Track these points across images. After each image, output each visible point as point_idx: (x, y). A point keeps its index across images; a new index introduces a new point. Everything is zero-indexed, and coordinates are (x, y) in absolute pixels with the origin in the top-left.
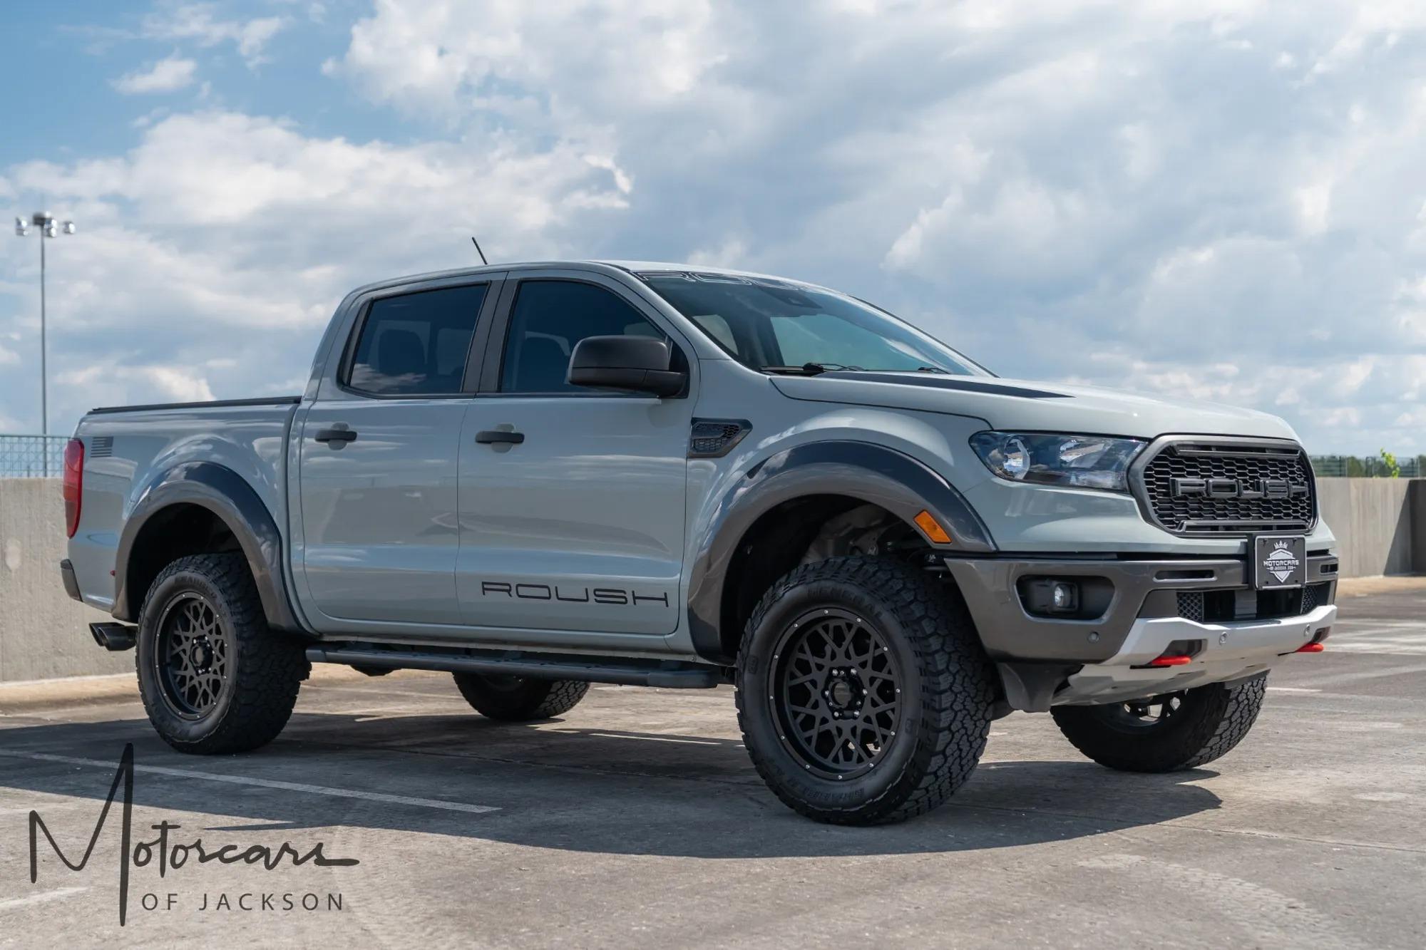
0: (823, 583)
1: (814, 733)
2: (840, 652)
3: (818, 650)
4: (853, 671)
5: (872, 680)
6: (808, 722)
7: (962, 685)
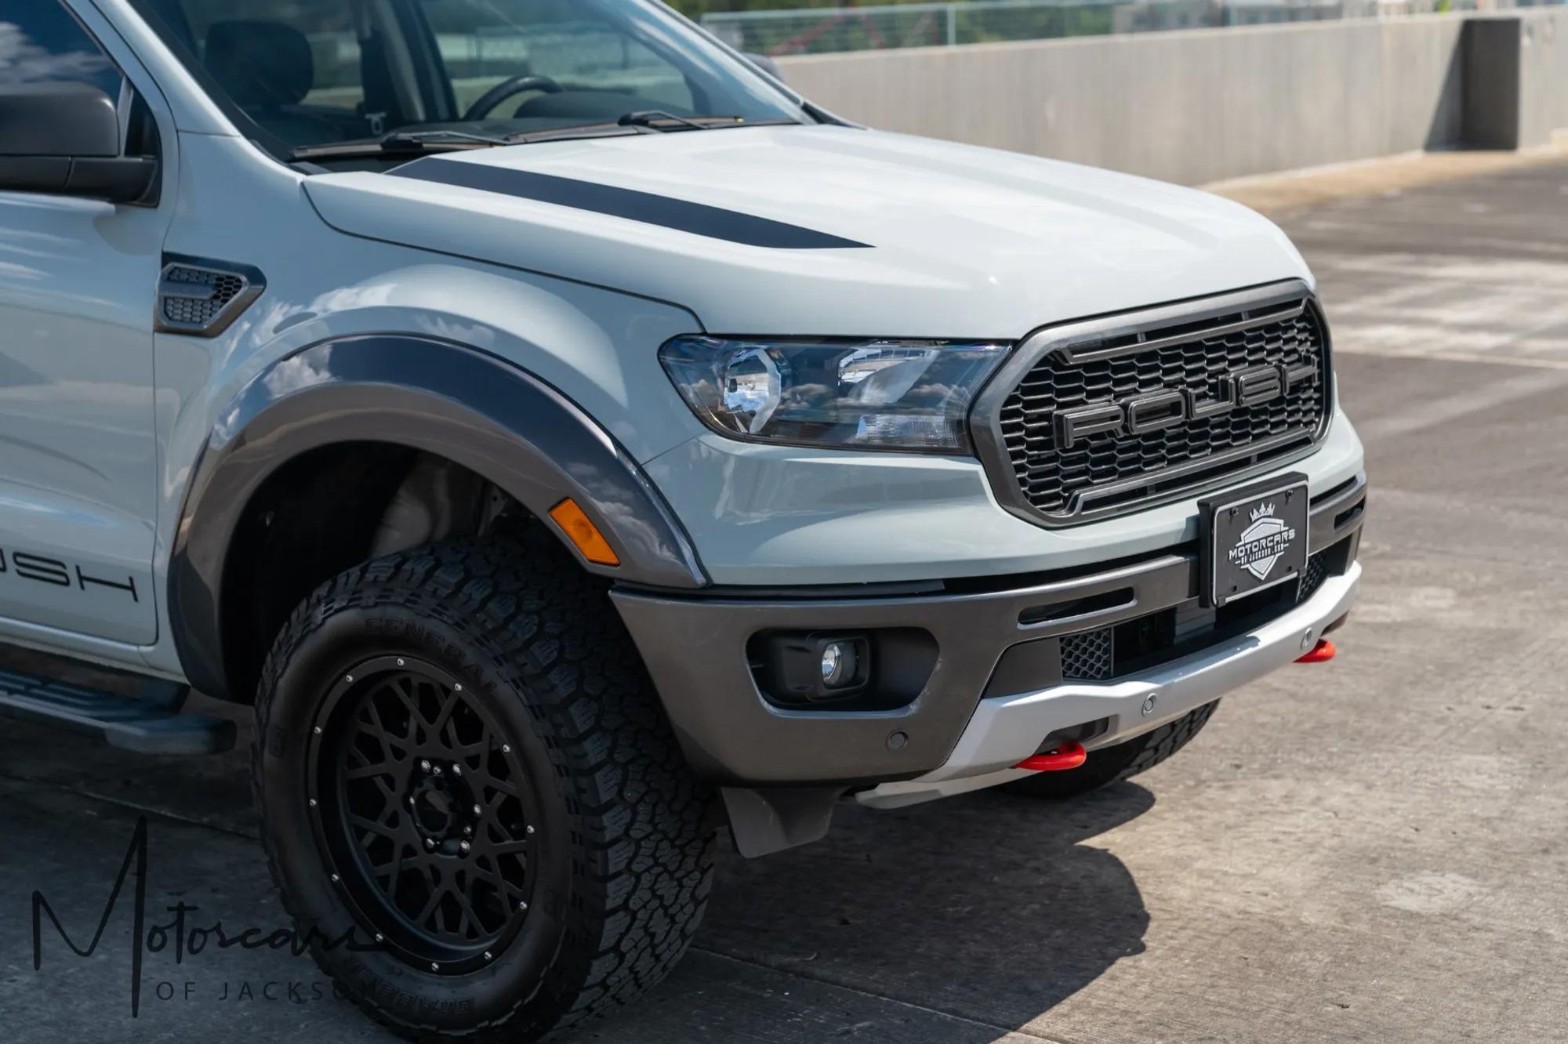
0: (391, 612)
1: (391, 869)
2: (432, 730)
3: (395, 718)
4: (456, 769)
5: (489, 793)
6: (381, 850)
7: (651, 821)
